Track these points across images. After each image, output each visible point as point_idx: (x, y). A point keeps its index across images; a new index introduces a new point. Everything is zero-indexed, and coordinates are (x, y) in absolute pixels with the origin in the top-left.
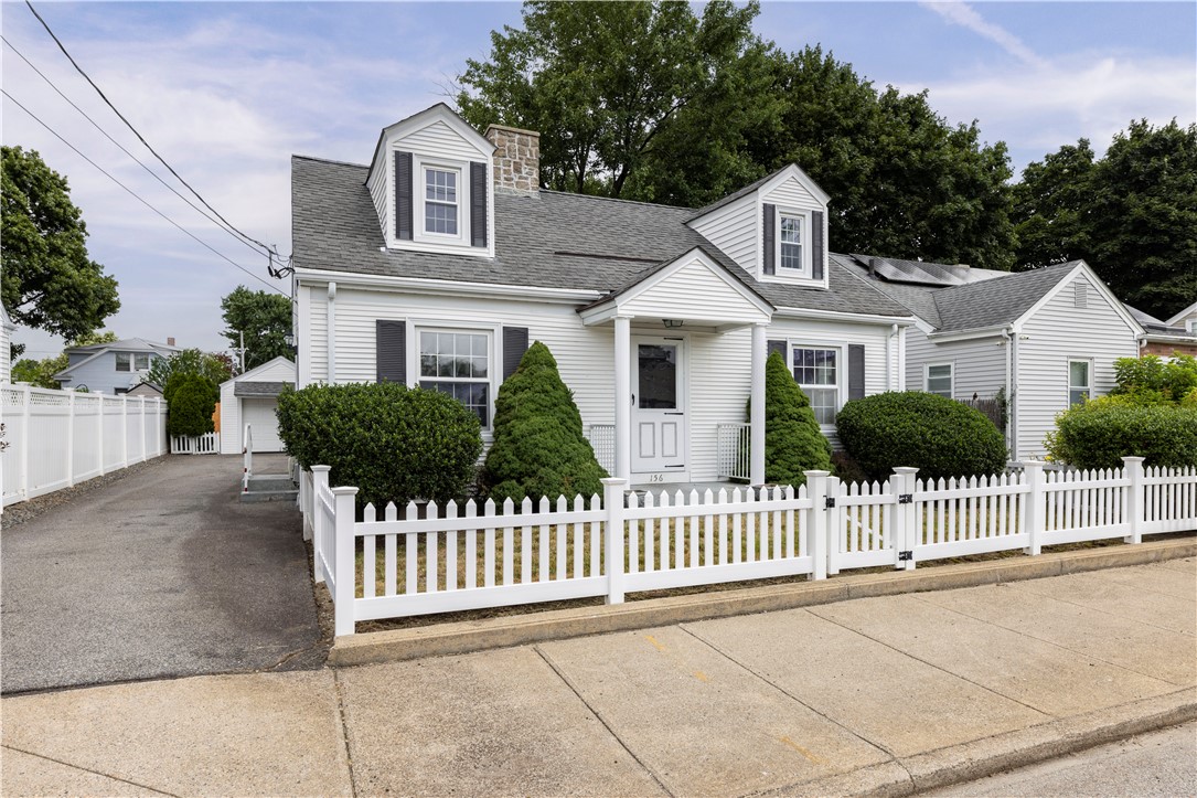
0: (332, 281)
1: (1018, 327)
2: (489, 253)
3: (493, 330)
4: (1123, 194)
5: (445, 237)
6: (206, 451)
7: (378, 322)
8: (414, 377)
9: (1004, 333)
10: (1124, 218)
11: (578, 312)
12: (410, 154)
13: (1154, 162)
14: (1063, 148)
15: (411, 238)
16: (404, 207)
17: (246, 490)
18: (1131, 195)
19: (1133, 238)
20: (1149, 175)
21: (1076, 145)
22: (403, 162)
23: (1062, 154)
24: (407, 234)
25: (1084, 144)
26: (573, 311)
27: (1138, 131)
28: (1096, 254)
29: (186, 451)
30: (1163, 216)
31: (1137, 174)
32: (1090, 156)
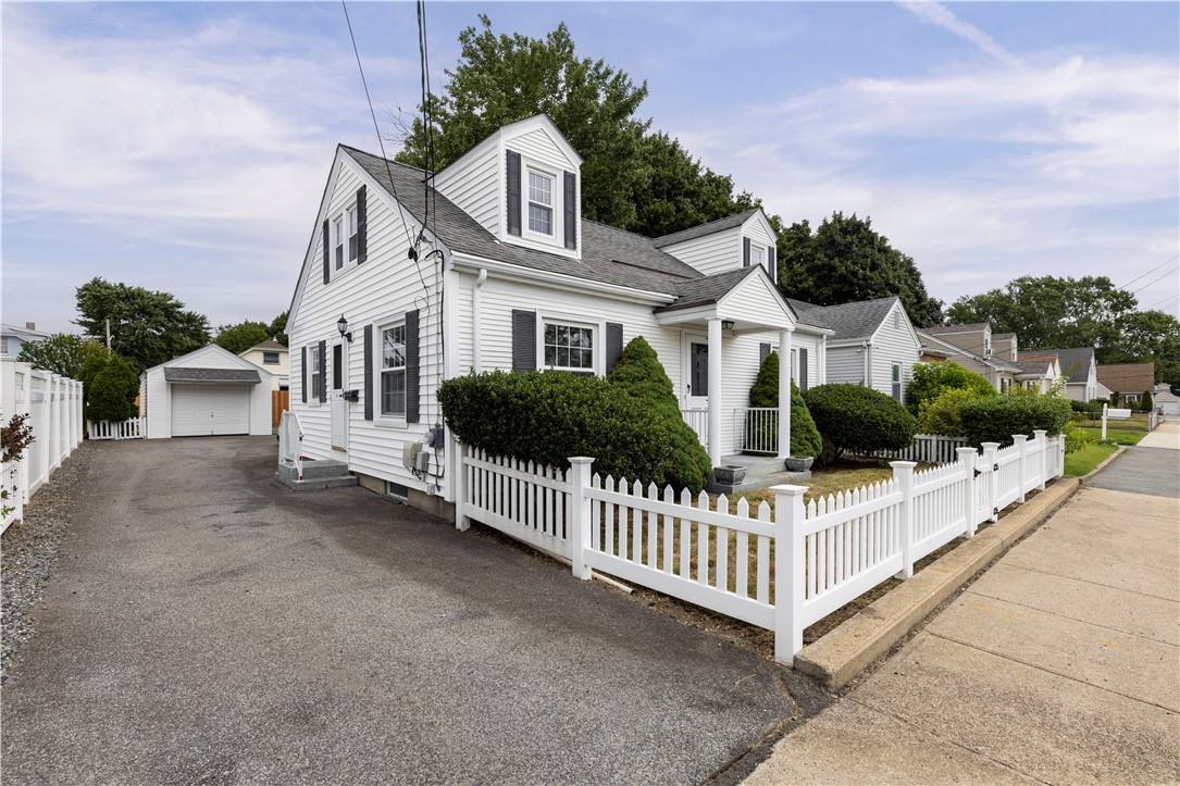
0: (485, 267)
1: (873, 340)
2: (576, 255)
3: (597, 325)
4: (831, 258)
5: (542, 236)
6: (131, 437)
7: (514, 311)
8: (541, 365)
9: (864, 344)
10: (834, 274)
11: (654, 312)
12: (519, 155)
13: (849, 238)
14: (794, 224)
15: (520, 234)
16: (514, 204)
17: (301, 478)
18: (836, 260)
19: (840, 286)
20: (846, 246)
21: (801, 223)
22: (513, 161)
23: (792, 228)
24: (517, 231)
25: (806, 223)
26: (650, 311)
27: (838, 219)
28: (818, 296)
29: (108, 437)
30: (854, 274)
31: (840, 244)
32: (809, 231)
